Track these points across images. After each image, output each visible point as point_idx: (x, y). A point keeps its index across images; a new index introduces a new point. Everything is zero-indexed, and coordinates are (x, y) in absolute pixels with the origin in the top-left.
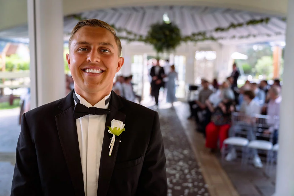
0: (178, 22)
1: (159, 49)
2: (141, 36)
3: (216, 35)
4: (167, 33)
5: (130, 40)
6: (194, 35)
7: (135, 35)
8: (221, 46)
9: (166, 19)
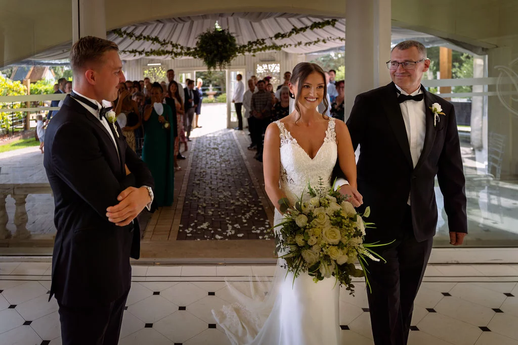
0: (232, 30)
1: (211, 63)
2: (189, 49)
3: (279, 42)
4: (220, 43)
5: (176, 54)
6: (250, 43)
7: (182, 48)
8: (287, 54)
9: (218, 27)
